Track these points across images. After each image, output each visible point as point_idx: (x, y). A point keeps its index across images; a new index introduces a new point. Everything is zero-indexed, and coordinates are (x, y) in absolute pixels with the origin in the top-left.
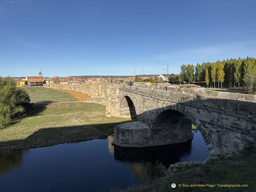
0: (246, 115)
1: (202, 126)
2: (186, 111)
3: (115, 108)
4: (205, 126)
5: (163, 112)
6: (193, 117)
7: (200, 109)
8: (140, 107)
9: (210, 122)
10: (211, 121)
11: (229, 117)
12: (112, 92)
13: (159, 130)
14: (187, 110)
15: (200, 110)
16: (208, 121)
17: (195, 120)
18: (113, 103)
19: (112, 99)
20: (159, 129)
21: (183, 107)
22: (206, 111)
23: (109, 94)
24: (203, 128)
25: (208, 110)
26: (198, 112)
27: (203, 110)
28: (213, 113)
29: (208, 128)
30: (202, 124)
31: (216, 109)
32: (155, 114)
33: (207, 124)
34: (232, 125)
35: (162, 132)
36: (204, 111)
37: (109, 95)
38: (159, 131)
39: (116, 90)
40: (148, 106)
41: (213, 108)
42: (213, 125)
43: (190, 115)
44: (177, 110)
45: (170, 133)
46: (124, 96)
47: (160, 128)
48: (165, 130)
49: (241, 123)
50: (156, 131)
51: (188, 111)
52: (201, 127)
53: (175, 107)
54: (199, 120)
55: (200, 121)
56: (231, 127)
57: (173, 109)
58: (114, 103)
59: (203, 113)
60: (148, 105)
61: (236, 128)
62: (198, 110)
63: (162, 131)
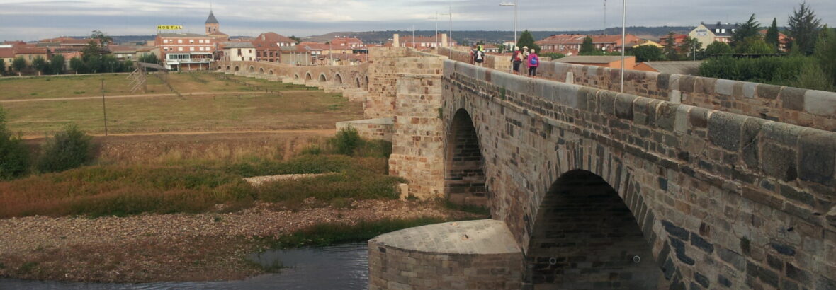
0: (826, 206)
1: (673, 254)
2: (623, 177)
3: (424, 160)
4: (681, 255)
5: (558, 179)
6: (645, 207)
7: (670, 171)
8: (496, 156)
9: (697, 232)
10: (703, 228)
11: (766, 211)
12: (414, 91)
13: (560, 264)
14: (628, 175)
15: (670, 174)
16: (694, 231)
17: (651, 219)
18: (417, 139)
19: (415, 121)
20: (560, 259)
21: (617, 160)
22: (688, 180)
23: (402, 102)
24: (677, 262)
25: (691, 173)
26: (663, 184)
27: (677, 175)
28: (711, 191)
29: (691, 262)
30: (673, 240)
31: (719, 169)
32: (536, 190)
33: (689, 242)
34: (774, 253)
35: (577, 271)
36: (681, 181)
37: (404, 105)
38: (561, 266)
39: (430, 83)
40: (518, 153)
41: (708, 167)
42: (708, 248)
43: (636, 196)
44: (599, 174)
45: (612, 281)
46: (454, 109)
47: (566, 252)
48: (589, 265)
49: (805, 243)
50: (549, 268)
51: (631, 177)
52: (670, 254)
53: (594, 163)
54: (664, 223)
55: (668, 226)
56: (771, 261)
57: (586, 168)
58: (422, 140)
59: (678, 187)
60: (518, 148)
61: (784, 269)
62: (661, 173)
63: (574, 266)
